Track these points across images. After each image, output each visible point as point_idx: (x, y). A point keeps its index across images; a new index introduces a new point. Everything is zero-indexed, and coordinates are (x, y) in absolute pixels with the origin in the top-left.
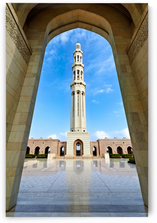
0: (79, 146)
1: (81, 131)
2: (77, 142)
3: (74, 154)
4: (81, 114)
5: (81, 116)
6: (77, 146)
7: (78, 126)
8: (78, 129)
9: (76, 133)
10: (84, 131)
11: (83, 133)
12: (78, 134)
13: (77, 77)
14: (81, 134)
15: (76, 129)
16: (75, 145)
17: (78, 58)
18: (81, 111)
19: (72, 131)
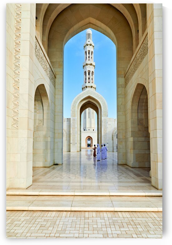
0: (90, 141)
1: (91, 130)
2: (88, 138)
3: (86, 146)
4: (91, 116)
5: (91, 118)
6: (88, 141)
7: (89, 127)
8: (89, 129)
9: (88, 132)
10: (93, 130)
11: (92, 132)
12: (89, 132)
13: (88, 79)
14: (91, 132)
15: (87, 129)
16: (87, 140)
17: (89, 54)
18: (91, 114)
19: (85, 130)
